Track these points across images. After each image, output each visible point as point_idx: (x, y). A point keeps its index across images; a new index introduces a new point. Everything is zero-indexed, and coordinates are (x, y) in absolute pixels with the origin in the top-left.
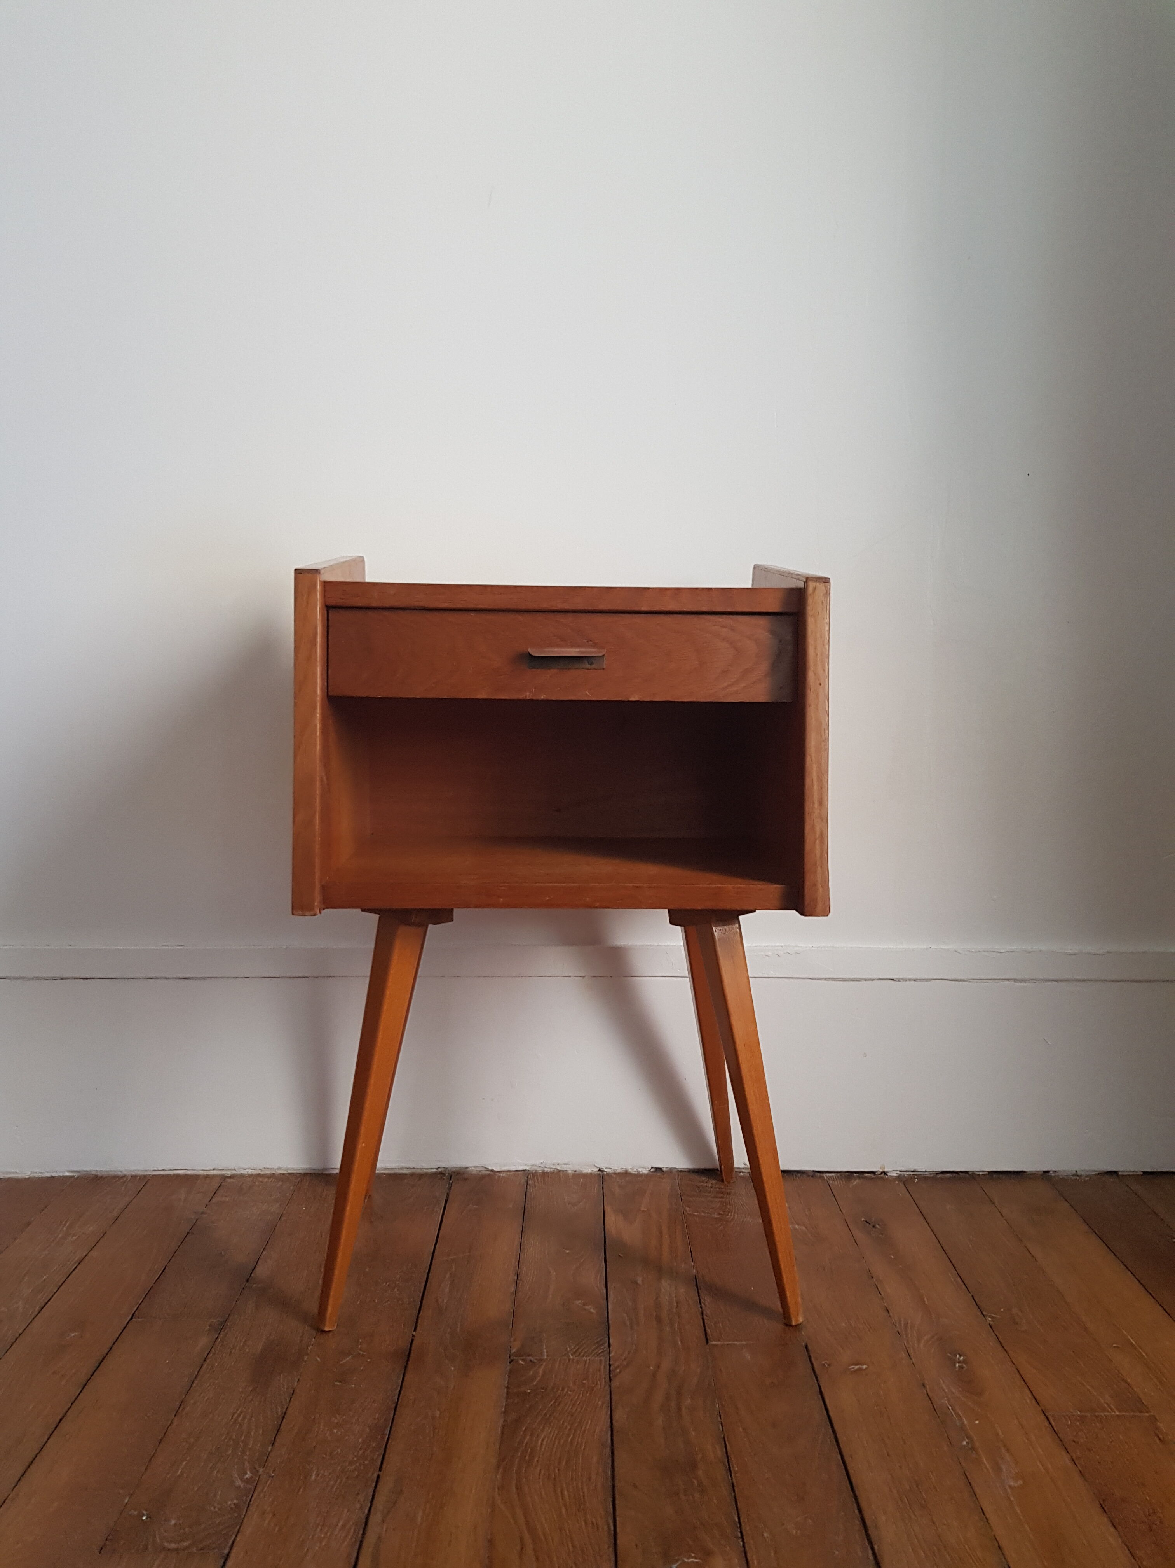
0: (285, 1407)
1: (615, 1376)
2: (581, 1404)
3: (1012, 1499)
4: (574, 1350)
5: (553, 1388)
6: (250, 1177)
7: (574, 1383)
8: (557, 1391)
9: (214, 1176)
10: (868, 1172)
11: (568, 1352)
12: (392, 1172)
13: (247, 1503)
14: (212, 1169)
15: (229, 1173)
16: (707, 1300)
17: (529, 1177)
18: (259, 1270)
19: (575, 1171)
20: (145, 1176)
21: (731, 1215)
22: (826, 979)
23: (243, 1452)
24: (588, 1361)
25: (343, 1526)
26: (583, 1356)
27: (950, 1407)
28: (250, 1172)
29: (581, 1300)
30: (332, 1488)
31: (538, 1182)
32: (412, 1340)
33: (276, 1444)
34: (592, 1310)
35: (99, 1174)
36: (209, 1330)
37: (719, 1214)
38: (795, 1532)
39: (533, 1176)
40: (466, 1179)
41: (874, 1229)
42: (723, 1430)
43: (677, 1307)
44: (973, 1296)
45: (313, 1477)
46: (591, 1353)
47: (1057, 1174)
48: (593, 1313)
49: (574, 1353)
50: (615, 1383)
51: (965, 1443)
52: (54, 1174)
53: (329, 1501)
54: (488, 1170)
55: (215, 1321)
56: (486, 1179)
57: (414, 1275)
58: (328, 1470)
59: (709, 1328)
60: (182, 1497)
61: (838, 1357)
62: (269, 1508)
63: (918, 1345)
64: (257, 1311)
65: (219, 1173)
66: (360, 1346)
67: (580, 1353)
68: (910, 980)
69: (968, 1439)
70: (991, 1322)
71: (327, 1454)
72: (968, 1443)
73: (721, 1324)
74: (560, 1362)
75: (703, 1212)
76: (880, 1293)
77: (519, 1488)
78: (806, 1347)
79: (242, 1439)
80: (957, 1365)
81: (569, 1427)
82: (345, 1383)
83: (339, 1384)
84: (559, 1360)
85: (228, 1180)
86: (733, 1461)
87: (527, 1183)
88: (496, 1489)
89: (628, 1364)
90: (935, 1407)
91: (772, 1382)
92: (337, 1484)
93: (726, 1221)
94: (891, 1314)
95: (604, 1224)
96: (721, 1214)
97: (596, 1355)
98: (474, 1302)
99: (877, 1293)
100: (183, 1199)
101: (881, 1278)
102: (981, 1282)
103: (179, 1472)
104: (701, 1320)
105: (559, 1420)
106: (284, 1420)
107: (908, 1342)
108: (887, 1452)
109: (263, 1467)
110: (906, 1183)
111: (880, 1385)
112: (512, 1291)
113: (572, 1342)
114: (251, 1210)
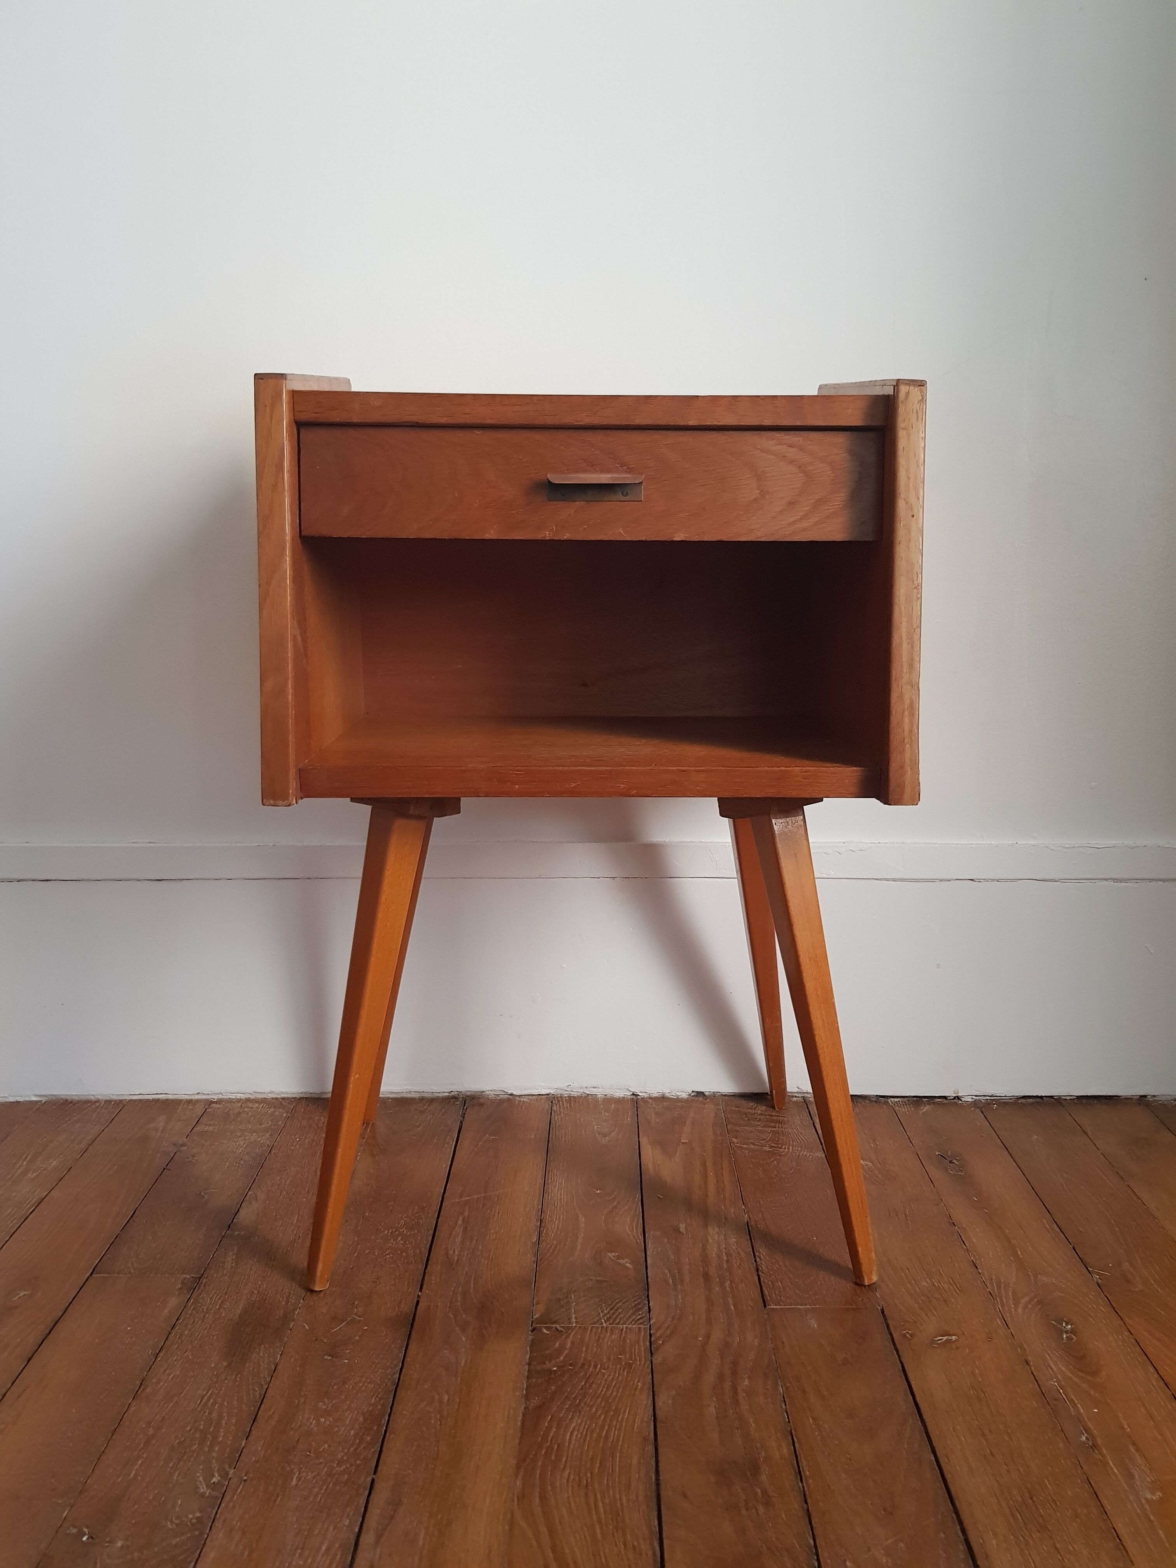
0: (265, 1388)
1: (657, 1349)
2: (618, 1385)
3: (1152, 1518)
4: (608, 1316)
5: (583, 1364)
6: (238, 1102)
7: (609, 1359)
8: (588, 1369)
9: (198, 1101)
10: (939, 1097)
11: (601, 1319)
12: (399, 1096)
13: (213, 1516)
14: (195, 1093)
15: (216, 1097)
16: (762, 1252)
17: (554, 1102)
18: (242, 1213)
19: (605, 1095)
20: (121, 1101)
21: (785, 1148)
22: (894, 880)
23: (211, 1447)
24: (625, 1329)
25: (328, 1550)
26: (618, 1323)
27: (1061, 1391)
28: (239, 1096)
29: (615, 1252)
30: (316, 1496)
31: (564, 1108)
32: (418, 1302)
33: (250, 1438)
34: (628, 1265)
35: (70, 1099)
36: (181, 1289)
37: (771, 1147)
38: (884, 1560)
39: (559, 1101)
40: (482, 1105)
41: (951, 1165)
42: (789, 1421)
43: (727, 1261)
44: (1074, 1248)
45: (294, 1482)
46: (628, 1319)
47: (1155, 1099)
48: (629, 1268)
49: (608, 1319)
50: (658, 1358)
51: (1084, 1438)
52: (19, 1099)
53: (311, 1515)
54: (507, 1094)
55: (188, 1276)
56: (505, 1104)
57: (421, 1221)
58: (312, 1473)
59: (766, 1288)
60: (133, 1510)
61: (922, 1325)
62: (239, 1524)
63: (1015, 1310)
64: (237, 1265)
65: (204, 1097)
66: (355, 1310)
67: (615, 1320)
68: (993, 880)
69: (1087, 1433)
70: (1100, 1281)
71: (312, 1451)
72: (1087, 1438)
73: (780, 1284)
74: (591, 1331)
75: (753, 1144)
76: (965, 1244)
77: (543, 1498)
78: (883, 1312)
79: (212, 1429)
80: (1065, 1336)
81: (603, 1417)
82: (336, 1358)
83: (329, 1358)
84: (590, 1328)
85: (213, 1105)
86: (804, 1463)
87: (551, 1109)
88: (516, 1500)
89: (672, 1333)
90: (1044, 1392)
91: (845, 1358)
92: (323, 1491)
93: (780, 1156)
94: (980, 1271)
95: (640, 1159)
96: (773, 1147)
97: (633, 1322)
98: (489, 1255)
99: (961, 1245)
100: (161, 1129)
101: (964, 1226)
102: (1082, 1230)
103: (133, 1473)
104: (756, 1278)
105: (591, 1407)
106: (263, 1406)
107: (1003, 1305)
108: (990, 1451)
109: (234, 1468)
110: (983, 1109)
111: (974, 1362)
112: (534, 1241)
113: (605, 1306)
114: (237, 1142)
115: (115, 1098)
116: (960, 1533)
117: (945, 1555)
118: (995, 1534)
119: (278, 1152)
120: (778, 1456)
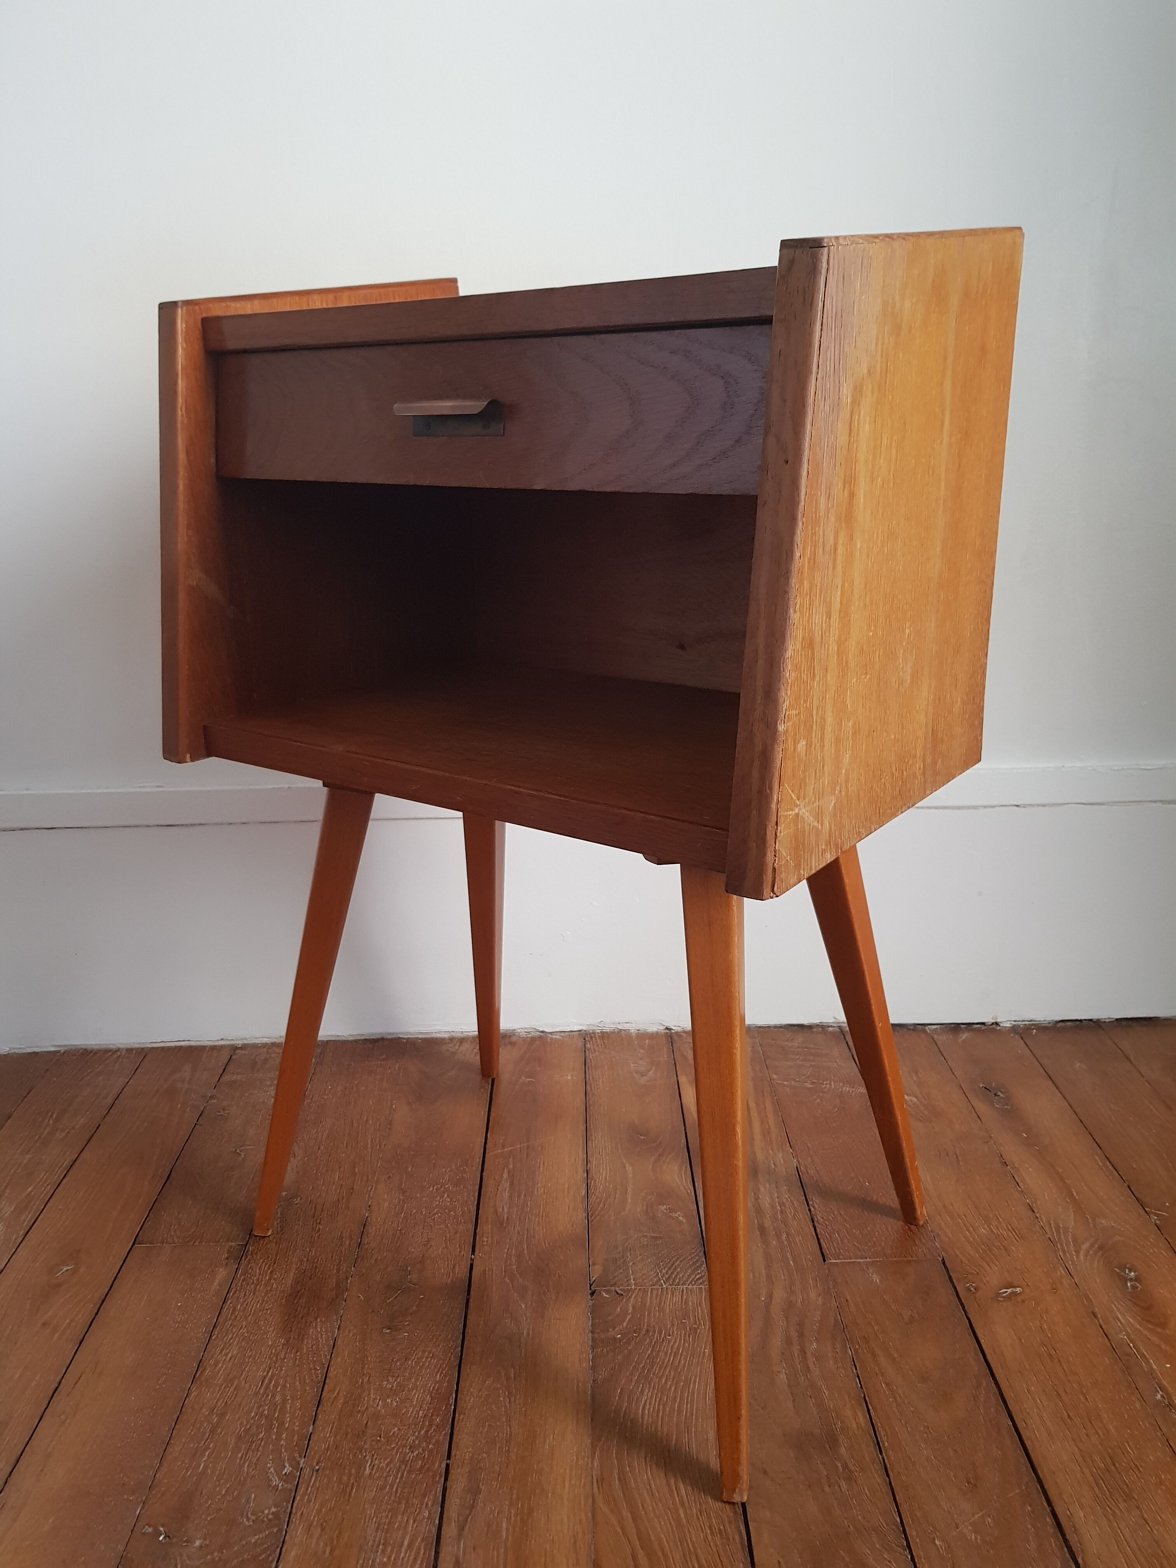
0: (326, 1366)
2: (684, 1353)
4: (667, 1276)
5: (647, 1331)
6: (264, 1047)
7: (673, 1325)
8: (653, 1336)
9: (222, 1047)
10: (977, 1024)
11: (660, 1280)
12: (429, 1036)
13: (289, 1511)
14: (219, 1039)
15: (240, 1043)
16: (816, 1202)
17: (587, 1038)
19: (639, 1030)
20: (142, 1049)
21: (827, 1084)
22: (936, 808)
23: (279, 1434)
24: (685, 1290)
25: (411, 1545)
26: (678, 1284)
27: (1131, 1345)
28: (264, 1040)
29: (667, 1205)
30: (392, 1486)
31: (598, 1045)
32: (472, 1265)
33: (318, 1423)
34: (681, 1218)
35: (89, 1048)
36: (227, 1258)
37: (812, 1083)
38: (973, 1537)
39: (591, 1038)
40: (513, 1044)
41: (996, 1098)
42: (861, 1387)
43: (782, 1212)
44: (1128, 1186)
45: (367, 1471)
46: (687, 1279)
48: (682, 1222)
49: (668, 1279)
51: (1159, 1397)
52: (37, 1050)
53: (389, 1507)
54: (538, 1031)
55: (233, 1244)
56: (537, 1042)
57: (465, 1175)
58: (384, 1461)
59: (824, 1241)
60: (207, 1505)
61: (985, 1277)
62: (316, 1519)
63: (1077, 1258)
64: (282, 1230)
65: (228, 1043)
66: (409, 1277)
67: (674, 1280)
68: (1038, 805)
69: (1162, 1391)
70: (1158, 1222)
71: (382, 1436)
72: (1162, 1396)
73: (837, 1235)
74: (651, 1293)
75: (794, 1080)
76: (1019, 1186)
77: (623, 1480)
78: (944, 1263)
79: (276, 1415)
80: (1129, 1285)
81: (673, 1388)
82: (396, 1330)
83: (388, 1331)
84: (650, 1290)
85: (238, 1051)
86: (881, 1433)
87: (585, 1046)
88: (595, 1483)
90: (1114, 1347)
91: (911, 1315)
92: (398, 1480)
93: (823, 1092)
94: (1037, 1215)
95: (681, 1100)
96: (815, 1083)
97: (693, 1282)
98: (540, 1212)
99: (1015, 1186)
100: (187, 1079)
101: (1016, 1165)
102: (1135, 1166)
103: (202, 1465)
104: (812, 1229)
105: (660, 1378)
106: (326, 1386)
107: (1064, 1252)
108: (1067, 1413)
109: (305, 1457)
110: (1023, 1035)
111: (1041, 1316)
112: (583, 1194)
113: (663, 1265)
114: (268, 1092)
115: (137, 1046)
116: (1045, 1504)
117: (1033, 1529)
118: (1082, 1507)
119: (311, 1102)
120: (855, 1426)
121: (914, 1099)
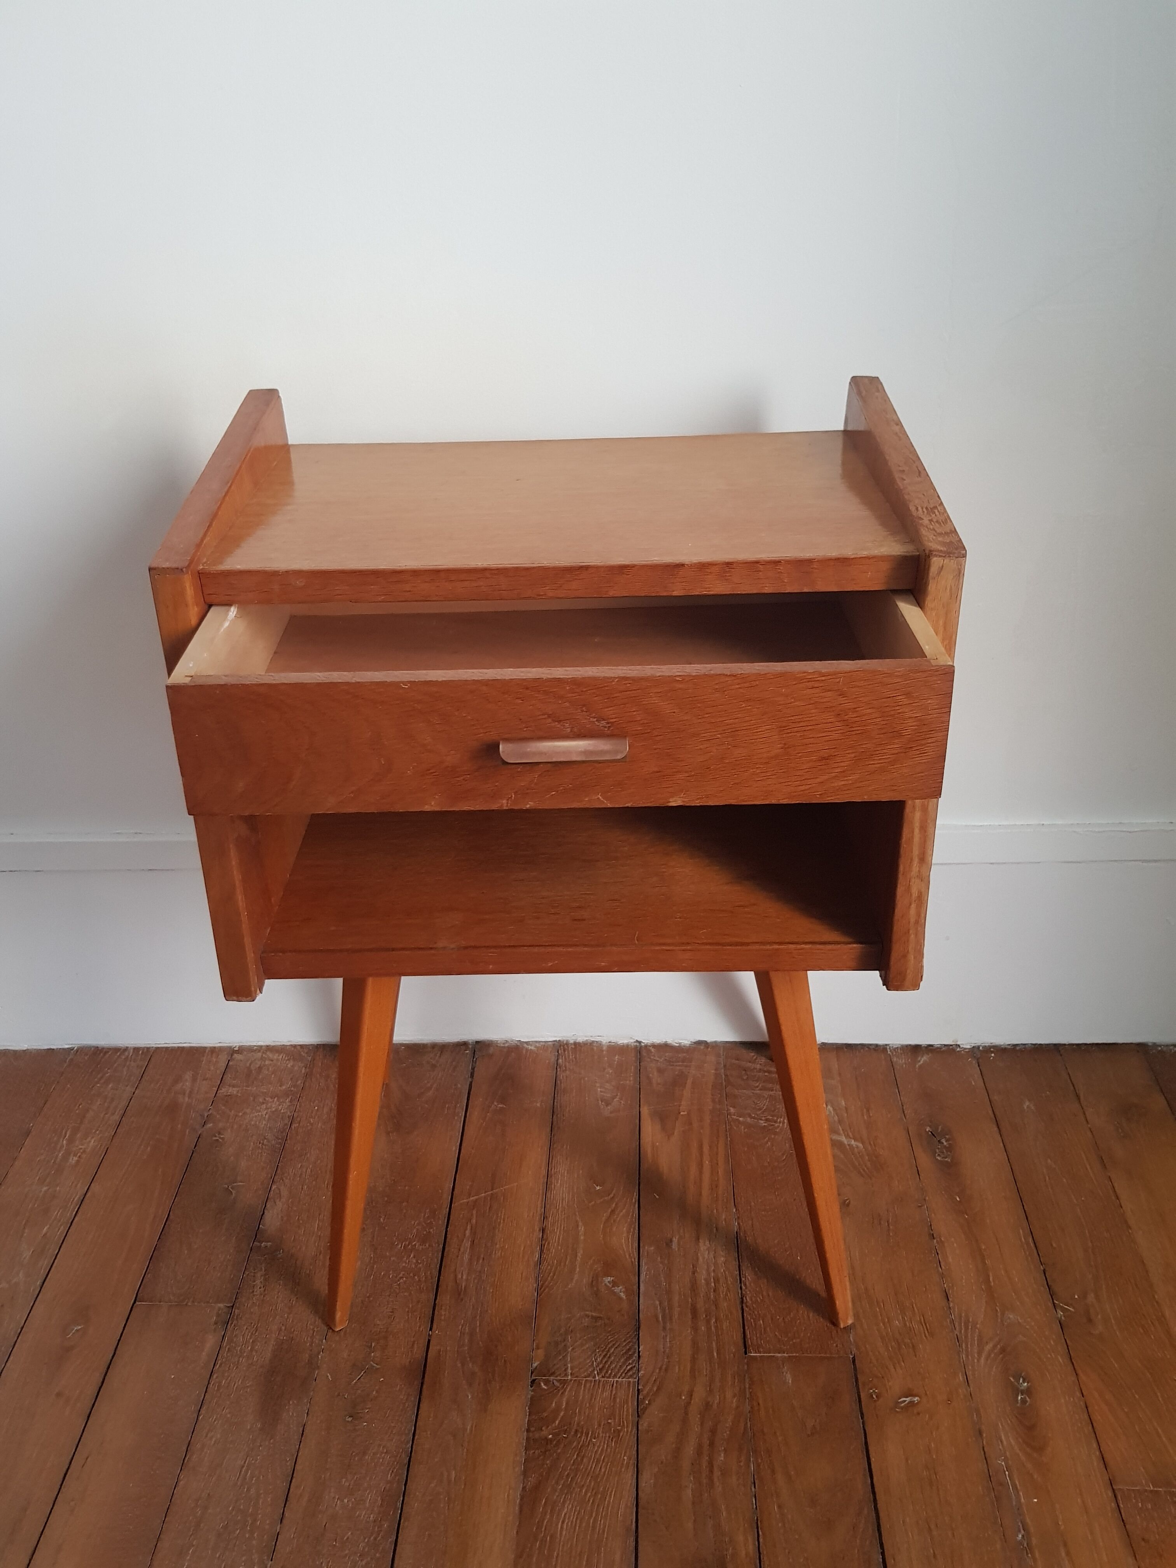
1: (645, 1409)
2: (606, 1460)
4: (601, 1365)
5: (576, 1431)
6: (259, 1051)
7: (599, 1425)
8: (581, 1437)
9: (221, 1049)
10: (938, 1044)
11: (594, 1370)
12: (412, 1043)
15: (237, 1044)
16: (748, 1276)
17: (560, 1052)
18: (268, 1215)
19: (611, 1041)
20: (148, 1048)
21: (780, 1122)
23: (251, 1534)
24: (615, 1385)
26: (610, 1377)
27: (1007, 1473)
29: (611, 1277)
31: (569, 1062)
32: (429, 1341)
33: (284, 1522)
34: (622, 1294)
35: (100, 1046)
36: (215, 1323)
37: (767, 1120)
39: (565, 1048)
40: (491, 1054)
41: (940, 1146)
42: (756, 1509)
43: (715, 1290)
44: (1044, 1270)
46: (619, 1371)
48: (622, 1299)
49: (601, 1370)
50: (644, 1424)
51: (1020, 1537)
54: (515, 1040)
55: (222, 1306)
56: (514, 1052)
57: (432, 1230)
59: (749, 1328)
61: (888, 1381)
63: (978, 1361)
64: (265, 1291)
65: (226, 1045)
66: (373, 1354)
67: (607, 1371)
69: (1024, 1530)
70: (1062, 1319)
71: (338, 1540)
72: (1023, 1537)
73: (761, 1322)
74: (585, 1386)
75: (750, 1113)
76: (940, 1266)
78: (854, 1363)
79: (250, 1511)
80: (1019, 1398)
81: (591, 1500)
82: (357, 1420)
83: (350, 1419)
84: (584, 1382)
85: (235, 1056)
86: (765, 1562)
87: (557, 1061)
89: (658, 1389)
90: (991, 1473)
91: (814, 1426)
93: (775, 1133)
94: (951, 1305)
95: (640, 1142)
96: (769, 1118)
97: (623, 1375)
98: (495, 1280)
99: (937, 1266)
100: (188, 1091)
101: (943, 1239)
102: (1055, 1244)
104: (740, 1312)
105: (581, 1488)
106: (293, 1481)
107: (967, 1356)
108: (933, 1551)
109: (271, 1560)
110: (980, 1060)
111: (932, 1433)
112: (536, 1259)
113: (599, 1352)
114: (260, 1111)
115: (143, 1047)
119: (298, 1126)
120: (744, 1553)
121: (860, 1145)
